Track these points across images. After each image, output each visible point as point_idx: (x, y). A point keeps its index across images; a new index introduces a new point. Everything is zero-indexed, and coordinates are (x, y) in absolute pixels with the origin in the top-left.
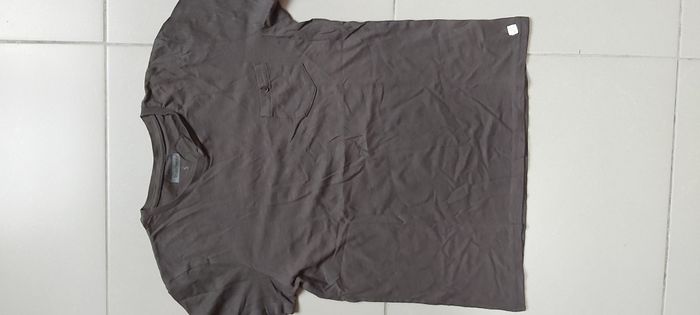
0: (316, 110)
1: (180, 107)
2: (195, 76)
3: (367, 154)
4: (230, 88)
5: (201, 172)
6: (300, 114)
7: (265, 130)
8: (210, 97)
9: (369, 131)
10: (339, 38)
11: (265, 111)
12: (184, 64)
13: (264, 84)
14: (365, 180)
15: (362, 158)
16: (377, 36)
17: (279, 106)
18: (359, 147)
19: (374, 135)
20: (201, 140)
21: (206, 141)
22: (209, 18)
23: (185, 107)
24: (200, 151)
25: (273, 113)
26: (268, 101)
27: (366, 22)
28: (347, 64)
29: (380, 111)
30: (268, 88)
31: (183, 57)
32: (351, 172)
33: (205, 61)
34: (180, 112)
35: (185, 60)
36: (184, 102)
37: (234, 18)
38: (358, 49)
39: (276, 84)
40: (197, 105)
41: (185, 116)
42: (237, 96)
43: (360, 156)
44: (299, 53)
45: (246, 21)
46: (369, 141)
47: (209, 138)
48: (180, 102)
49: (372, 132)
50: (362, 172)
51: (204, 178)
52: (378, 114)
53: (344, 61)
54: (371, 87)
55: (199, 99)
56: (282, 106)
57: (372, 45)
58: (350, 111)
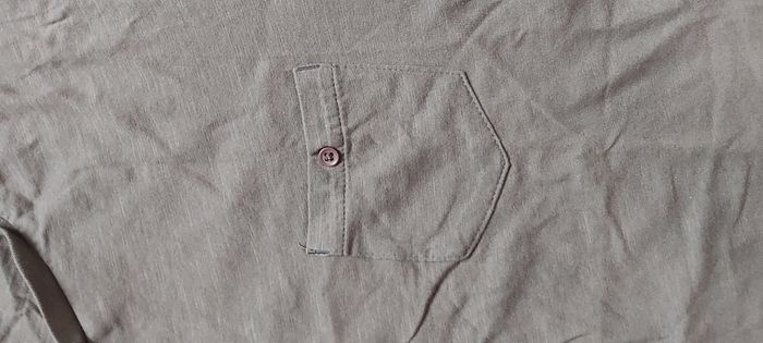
0: (502, 240)
1: (25, 206)
2: (81, 98)
4: (206, 144)
6: (443, 249)
7: (318, 304)
8: (130, 175)
11: (324, 232)
12: (45, 55)
13: (327, 138)
17: (374, 218)
23: (42, 208)
25: (352, 241)
26: (334, 200)
28: (621, 83)
29: (732, 253)
30: (337, 153)
31: (46, 32)
33: (122, 46)
34: (23, 224)
35: (52, 42)
36: (38, 192)
39: (368, 142)
40: (82, 203)
41: (38, 238)
42: (228, 174)
44: (454, 34)
48: (27, 191)
49: (702, 327)
53: (614, 71)
54: (706, 168)
55: (93, 182)
56: (384, 218)
57: (714, 18)
58: (626, 249)
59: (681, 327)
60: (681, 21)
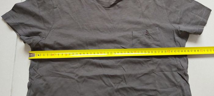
3: (116, 88)
4: (145, 17)
5: (102, 4)
7: (125, 33)
8: (139, 7)
9: (129, 88)
10: (179, 69)
11: (136, 33)
13: (150, 32)
14: (101, 87)
15: (113, 85)
16: (183, 90)
17: (138, 40)
18: (119, 83)
19: (127, 91)
20: (118, 4)
21: (118, 6)
22: (177, 7)
24: (113, 3)
25: (135, 37)
26: (140, 34)
27: (188, 84)
28: (164, 74)
30: (147, 34)
32: (105, 79)
33: (157, 5)
37: (179, 18)
38: (174, 80)
39: (150, 38)
42: (142, 20)
43: (114, 84)
45: (179, 24)
46: (124, 89)
47: (119, 7)
49: (129, 90)
50: (105, 85)
51: (99, 6)
52: (139, 93)
53: (166, 73)
54: (155, 89)
55: (138, 3)
56: (139, 42)
57: (177, 88)
58: (140, 77)
59: (129, 86)
60: (176, 82)
